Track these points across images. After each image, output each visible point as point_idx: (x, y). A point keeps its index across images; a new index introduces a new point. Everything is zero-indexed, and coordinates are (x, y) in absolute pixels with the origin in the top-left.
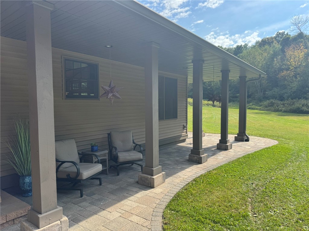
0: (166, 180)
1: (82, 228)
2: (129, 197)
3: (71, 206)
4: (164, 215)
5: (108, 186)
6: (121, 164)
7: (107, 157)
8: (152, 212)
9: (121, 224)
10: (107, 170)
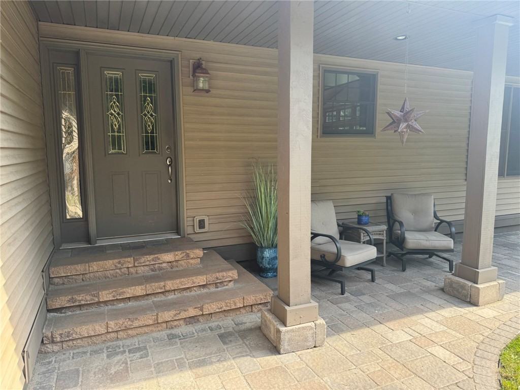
0: (505, 297)
1: (345, 342)
2: (426, 312)
3: (327, 305)
4: (501, 361)
5: (385, 286)
6: (408, 252)
7: (384, 237)
8: (476, 349)
9: (412, 354)
10: (383, 260)
